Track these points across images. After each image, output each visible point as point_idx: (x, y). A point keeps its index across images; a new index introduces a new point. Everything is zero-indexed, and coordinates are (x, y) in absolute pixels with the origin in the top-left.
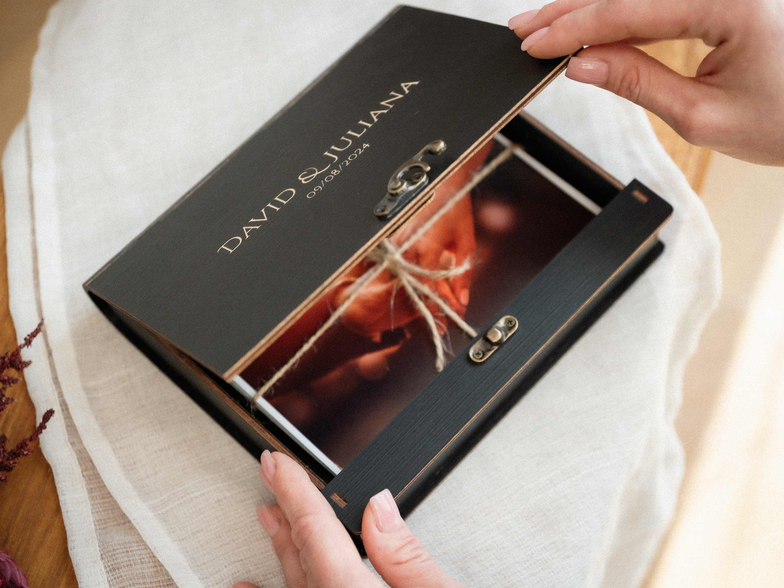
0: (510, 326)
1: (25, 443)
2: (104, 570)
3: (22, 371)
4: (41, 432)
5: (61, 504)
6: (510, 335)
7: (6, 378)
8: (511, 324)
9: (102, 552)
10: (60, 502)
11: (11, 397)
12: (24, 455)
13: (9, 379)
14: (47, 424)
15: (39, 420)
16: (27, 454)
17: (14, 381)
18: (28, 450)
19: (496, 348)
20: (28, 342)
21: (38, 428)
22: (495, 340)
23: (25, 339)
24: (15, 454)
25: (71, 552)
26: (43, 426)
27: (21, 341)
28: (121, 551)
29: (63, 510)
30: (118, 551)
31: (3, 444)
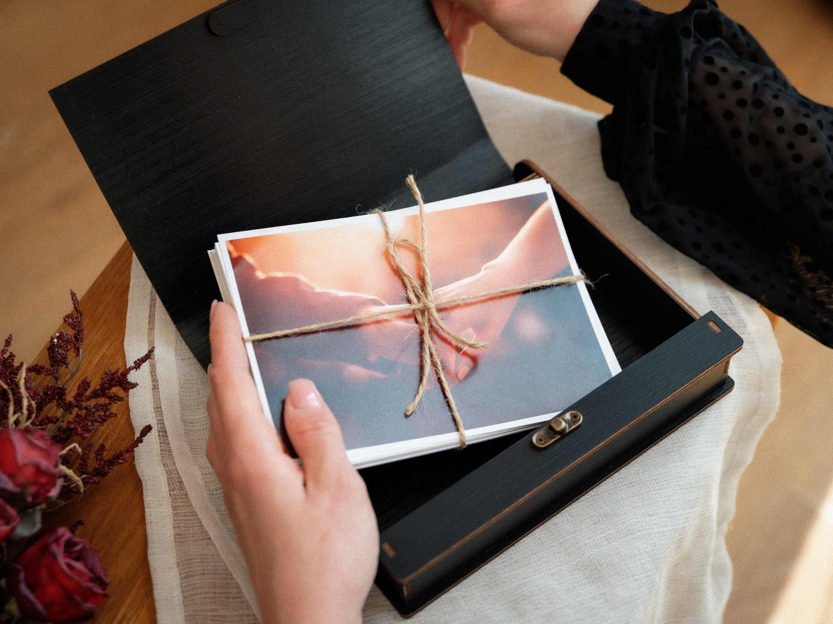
0: (575, 420)
1: (122, 453)
2: (178, 577)
3: (128, 391)
4: (137, 446)
5: (146, 514)
6: (573, 427)
7: (112, 395)
8: (576, 419)
9: (179, 561)
10: (146, 513)
11: (114, 412)
12: (119, 463)
13: (115, 396)
14: (145, 439)
15: (137, 435)
16: (122, 462)
17: (120, 399)
18: (124, 459)
19: (558, 437)
20: (138, 364)
21: (136, 441)
22: (558, 429)
23: (135, 362)
24: (112, 462)
25: (150, 558)
26: (140, 440)
27: (130, 363)
28: (197, 561)
29: (148, 521)
30: (193, 561)
31: (101, 453)
